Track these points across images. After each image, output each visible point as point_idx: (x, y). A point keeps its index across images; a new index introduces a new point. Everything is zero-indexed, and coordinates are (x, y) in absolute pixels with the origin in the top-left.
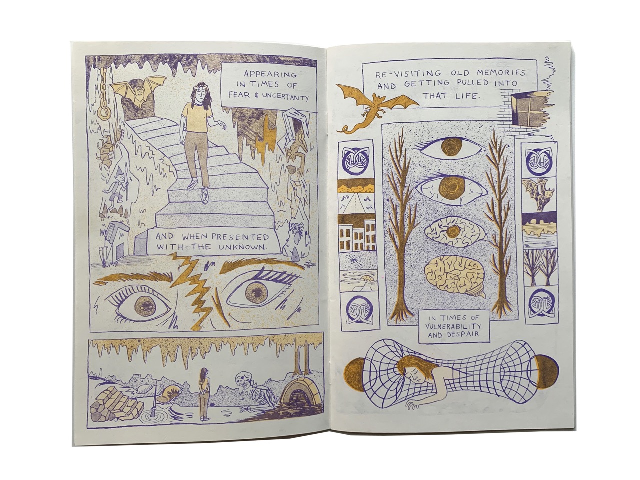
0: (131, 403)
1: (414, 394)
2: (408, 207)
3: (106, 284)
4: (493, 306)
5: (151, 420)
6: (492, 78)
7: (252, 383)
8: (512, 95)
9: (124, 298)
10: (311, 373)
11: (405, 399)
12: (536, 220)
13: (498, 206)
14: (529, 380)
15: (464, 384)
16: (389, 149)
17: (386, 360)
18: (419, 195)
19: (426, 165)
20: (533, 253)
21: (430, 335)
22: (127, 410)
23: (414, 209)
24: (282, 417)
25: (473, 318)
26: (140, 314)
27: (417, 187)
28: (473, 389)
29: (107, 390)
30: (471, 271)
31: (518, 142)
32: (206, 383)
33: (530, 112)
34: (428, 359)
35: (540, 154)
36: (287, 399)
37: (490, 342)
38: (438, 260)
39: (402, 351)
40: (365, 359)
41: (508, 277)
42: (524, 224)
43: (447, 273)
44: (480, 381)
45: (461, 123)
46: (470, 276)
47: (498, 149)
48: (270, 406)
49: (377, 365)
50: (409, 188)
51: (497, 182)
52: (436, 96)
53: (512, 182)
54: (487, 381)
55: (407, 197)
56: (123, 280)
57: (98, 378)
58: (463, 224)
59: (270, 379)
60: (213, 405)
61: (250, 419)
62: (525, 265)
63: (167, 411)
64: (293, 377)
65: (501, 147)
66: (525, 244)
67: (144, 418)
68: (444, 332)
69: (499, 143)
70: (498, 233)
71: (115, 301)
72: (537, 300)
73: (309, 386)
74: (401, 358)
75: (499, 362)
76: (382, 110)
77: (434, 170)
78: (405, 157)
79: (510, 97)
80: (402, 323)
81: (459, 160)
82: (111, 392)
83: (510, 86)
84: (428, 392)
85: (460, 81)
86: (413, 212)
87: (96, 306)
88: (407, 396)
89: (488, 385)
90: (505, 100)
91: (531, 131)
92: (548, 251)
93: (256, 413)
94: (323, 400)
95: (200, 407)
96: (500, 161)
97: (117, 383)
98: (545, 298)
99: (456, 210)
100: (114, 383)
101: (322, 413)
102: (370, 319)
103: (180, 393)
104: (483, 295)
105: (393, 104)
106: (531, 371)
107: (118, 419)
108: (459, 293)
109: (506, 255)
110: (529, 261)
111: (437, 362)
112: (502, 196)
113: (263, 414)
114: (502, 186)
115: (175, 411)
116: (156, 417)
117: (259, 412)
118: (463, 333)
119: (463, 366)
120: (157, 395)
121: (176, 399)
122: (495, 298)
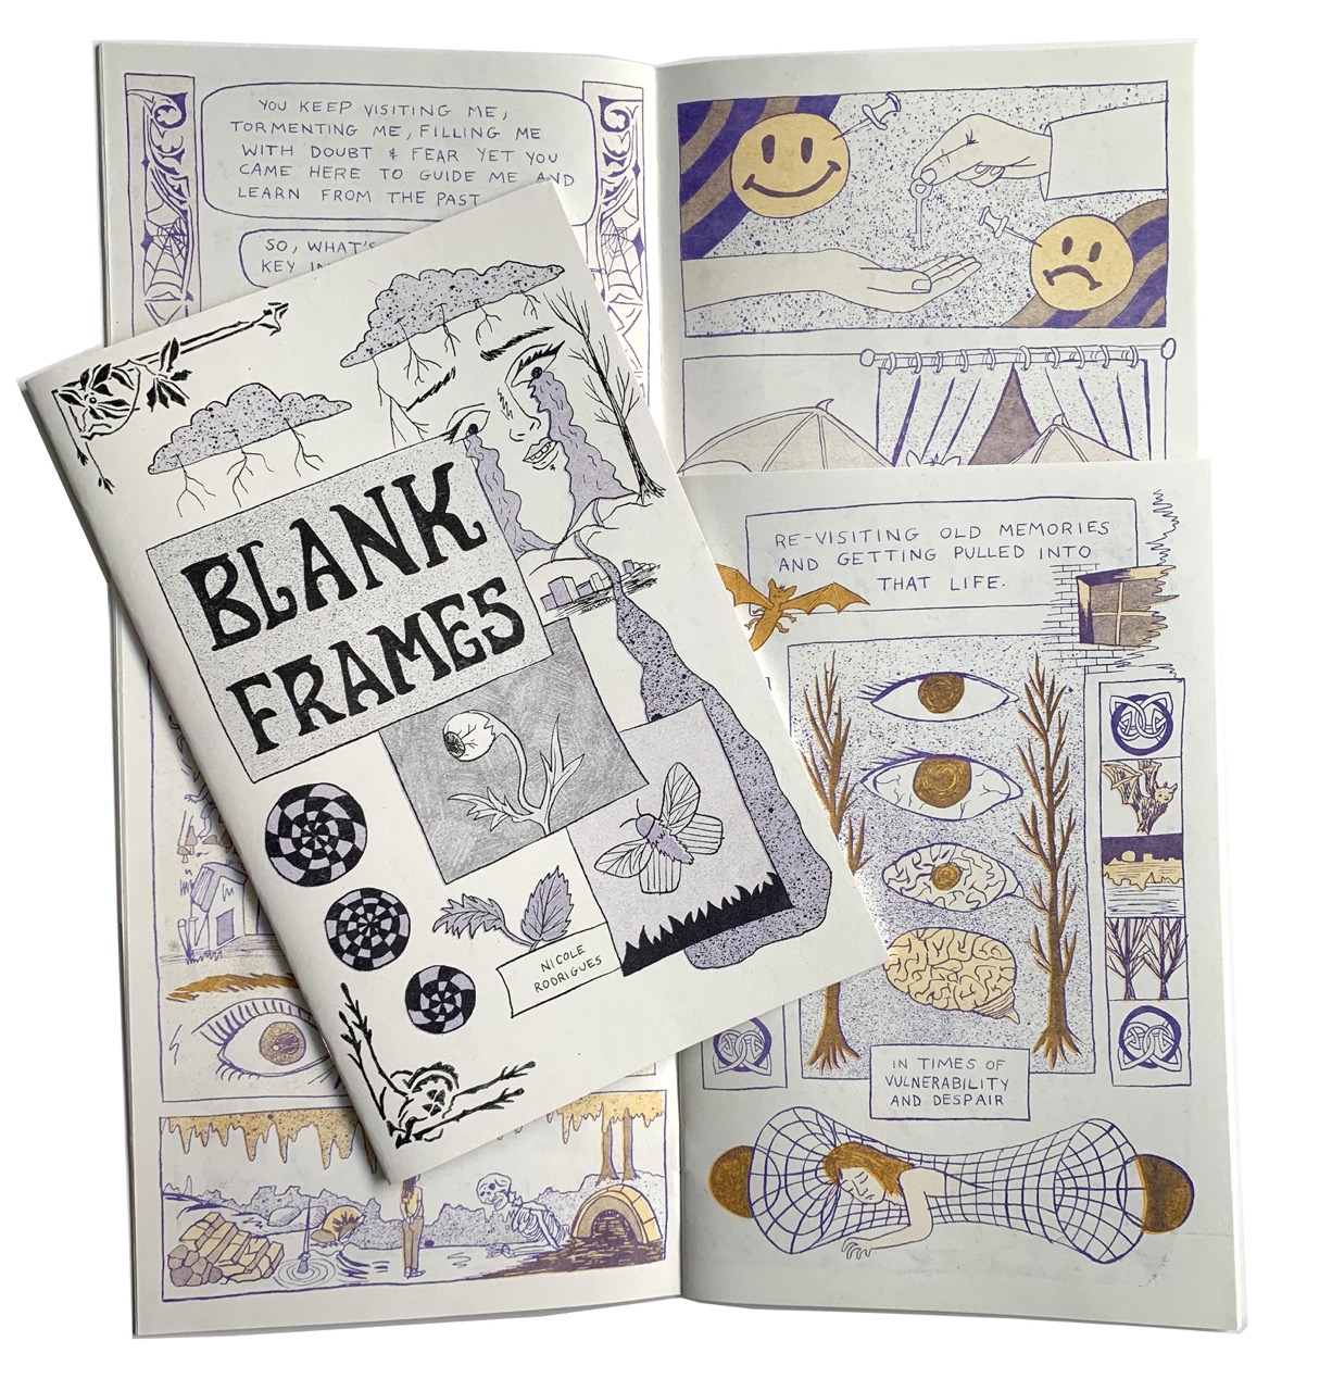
0: (256, 1245)
1: (859, 1225)
2: (845, 823)
3: (194, 998)
4: (1036, 1041)
5: (299, 1280)
6: (1033, 542)
7: (512, 1197)
8: (1077, 578)
9: (236, 1027)
10: (636, 1176)
11: (840, 1234)
12: (1133, 853)
13: (1045, 822)
14: (1123, 1210)
15: (972, 1209)
16: (803, 699)
17: (797, 1152)
18: (869, 797)
19: (885, 732)
20: (1126, 926)
21: (895, 1100)
22: (246, 1260)
23: (859, 827)
24: (573, 1268)
25: (990, 1065)
26: (271, 1059)
27: (865, 779)
28: (991, 1220)
29: (203, 1220)
30: (985, 963)
31: (1092, 681)
32: (415, 1197)
33: (1120, 613)
34: (890, 1151)
35: (1143, 706)
36: (585, 1229)
37: (1029, 1120)
38: (912, 938)
39: (834, 1132)
40: (753, 1149)
41: (1070, 978)
42: (1105, 861)
43: (932, 966)
44: (1006, 1205)
45: (962, 640)
46: (983, 973)
47: (1045, 697)
48: (549, 1244)
49: (780, 1162)
50: (847, 782)
51: (1042, 769)
52: (905, 584)
53: (1077, 769)
54: (1023, 1205)
55: (845, 799)
56: (233, 989)
57: (183, 1195)
58: (967, 859)
59: (550, 1188)
60: (429, 1244)
61: (507, 1271)
62: (1109, 953)
63: (333, 1259)
64: (598, 1183)
65: (1052, 692)
66: (1108, 904)
67: (283, 1275)
68: (926, 1094)
69: (1048, 683)
70: (1047, 881)
71: (216, 1034)
72: (1139, 1031)
73: (632, 1203)
74: (832, 1148)
75: (1050, 1166)
76: (789, 616)
77: (903, 742)
78: (839, 714)
79: (1074, 581)
80: (835, 1073)
81: (956, 722)
82: (211, 1224)
83: (1075, 558)
84: (890, 1221)
85: (959, 550)
86: (856, 834)
87: (174, 1046)
88: (845, 1229)
89: (1024, 1215)
90: (1063, 588)
91: (1123, 655)
92: (1163, 920)
93: (521, 1258)
94: (663, 1232)
95: (402, 1249)
96: (1049, 724)
97: (225, 1204)
98: (1156, 1027)
99: (950, 829)
100: (219, 1206)
101: (661, 1259)
102: (764, 1064)
103: (360, 1221)
104: (1013, 1015)
105: (810, 602)
106: (1126, 1189)
107: (229, 1278)
108: (959, 1009)
109: (1066, 930)
110: (1119, 943)
111: (909, 1159)
112: (1056, 799)
113: (535, 1260)
114: (1054, 777)
115: (350, 1259)
116: (310, 1272)
117: (526, 1257)
118: (968, 1098)
119: (967, 1169)
120: (311, 1226)
121: (351, 1234)
122: (1041, 1023)
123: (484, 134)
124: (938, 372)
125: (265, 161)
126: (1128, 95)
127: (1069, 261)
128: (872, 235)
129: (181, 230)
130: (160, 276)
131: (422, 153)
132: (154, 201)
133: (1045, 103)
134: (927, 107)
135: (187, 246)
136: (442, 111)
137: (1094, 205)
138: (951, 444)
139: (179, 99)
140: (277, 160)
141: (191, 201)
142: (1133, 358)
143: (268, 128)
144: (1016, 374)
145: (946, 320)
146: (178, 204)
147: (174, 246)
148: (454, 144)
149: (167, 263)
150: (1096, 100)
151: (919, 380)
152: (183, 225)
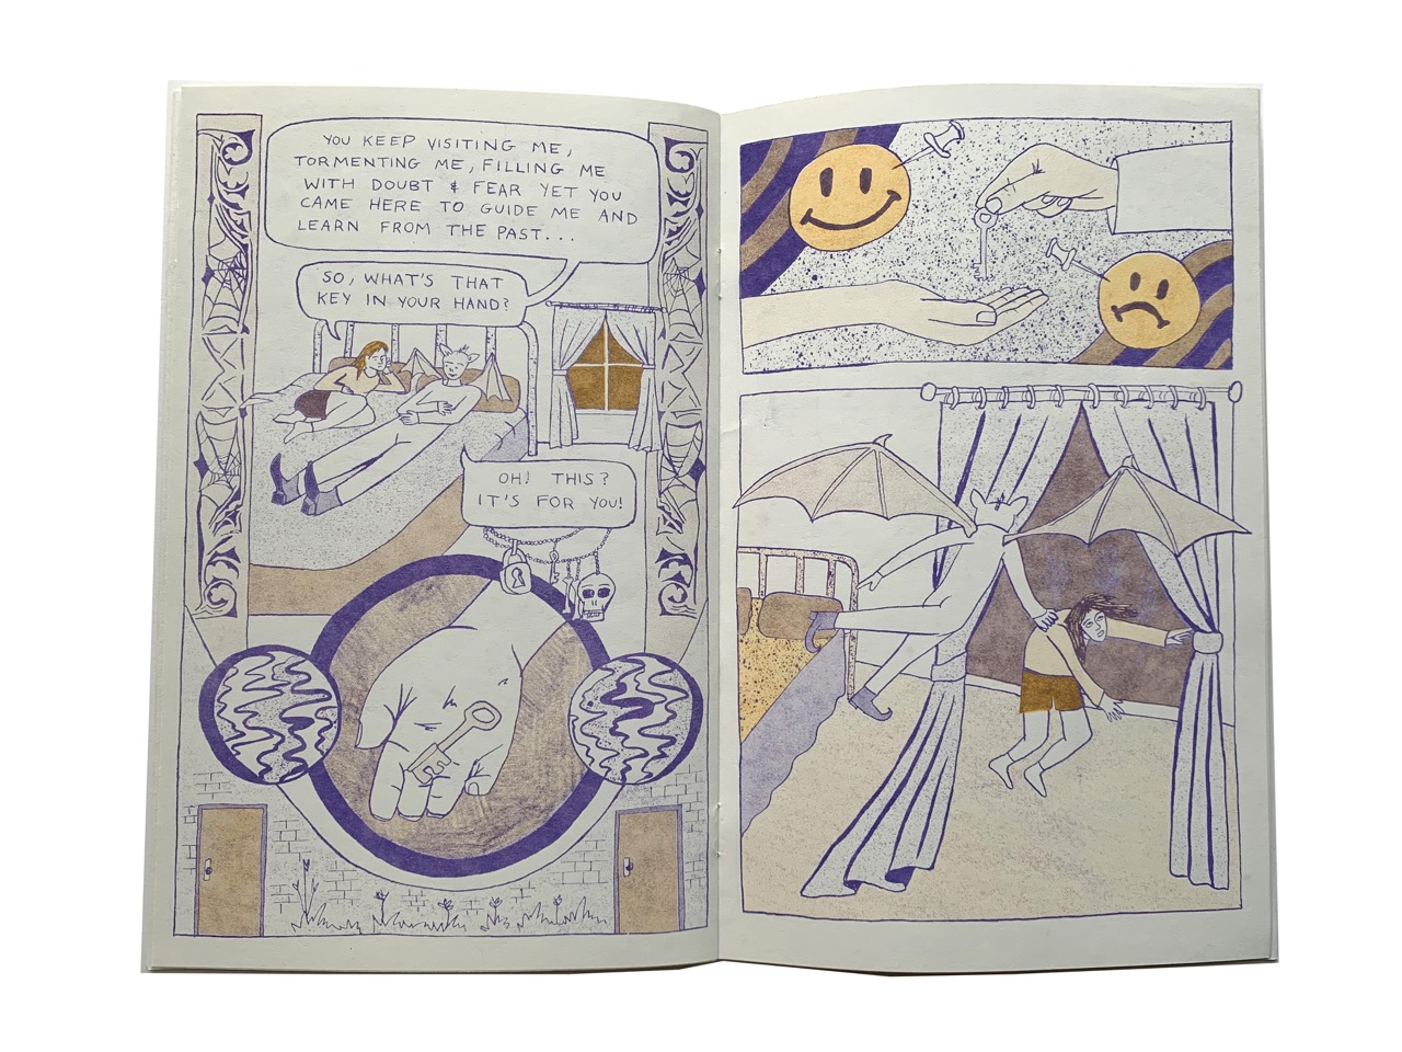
123: (548, 169)
124: (1004, 407)
125: (326, 193)
126: (1193, 133)
127: (1137, 296)
128: (934, 266)
129: (241, 264)
130: (219, 310)
131: (483, 188)
132: (217, 236)
133: (1111, 135)
134: (992, 134)
135: (246, 280)
136: (506, 146)
137: (1160, 241)
138: (1018, 484)
139: (247, 136)
140: (338, 193)
141: (252, 235)
142: (1202, 400)
143: (331, 162)
144: (1085, 412)
145: (1012, 354)
146: (239, 237)
147: (233, 279)
148: (515, 178)
149: (226, 296)
150: (1161, 135)
151: (983, 416)
152: (243, 259)
